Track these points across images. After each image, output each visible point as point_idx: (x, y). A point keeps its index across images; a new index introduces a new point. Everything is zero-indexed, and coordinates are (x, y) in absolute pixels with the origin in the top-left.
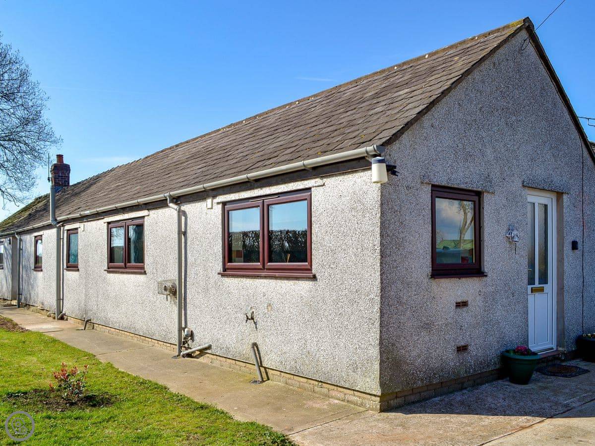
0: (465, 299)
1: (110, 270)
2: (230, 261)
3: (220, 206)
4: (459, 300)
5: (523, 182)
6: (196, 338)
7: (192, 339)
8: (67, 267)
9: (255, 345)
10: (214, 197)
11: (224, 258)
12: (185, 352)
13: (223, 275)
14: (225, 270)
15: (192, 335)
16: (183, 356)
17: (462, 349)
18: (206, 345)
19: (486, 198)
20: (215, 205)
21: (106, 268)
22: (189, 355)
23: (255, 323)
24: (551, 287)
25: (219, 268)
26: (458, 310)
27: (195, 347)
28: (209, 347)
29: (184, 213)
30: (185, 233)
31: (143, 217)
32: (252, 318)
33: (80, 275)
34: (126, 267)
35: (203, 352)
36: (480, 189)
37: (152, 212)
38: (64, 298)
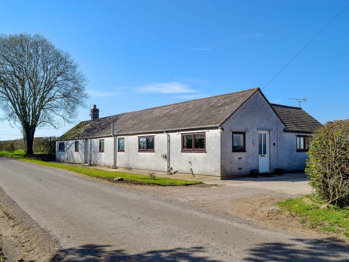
0: (241, 157)
1: (139, 151)
2: (184, 148)
3: (181, 134)
4: (239, 157)
5: (257, 129)
6: (173, 169)
7: (172, 170)
8: (118, 151)
9: (191, 169)
10: (179, 132)
11: (182, 148)
12: (169, 173)
13: (182, 152)
14: (182, 151)
15: (172, 169)
16: (169, 174)
17: (240, 169)
18: (177, 171)
19: (246, 134)
20: (179, 134)
21: (138, 151)
22: (171, 174)
23: (191, 164)
24: (267, 155)
25: (181, 150)
26: (239, 160)
27: (173, 171)
28: (178, 171)
29: (169, 135)
30: (169, 141)
31: (154, 136)
32: (190, 163)
33: (125, 153)
34: (146, 150)
35: (175, 173)
36: (244, 132)
37: (157, 134)
38: (117, 161)
